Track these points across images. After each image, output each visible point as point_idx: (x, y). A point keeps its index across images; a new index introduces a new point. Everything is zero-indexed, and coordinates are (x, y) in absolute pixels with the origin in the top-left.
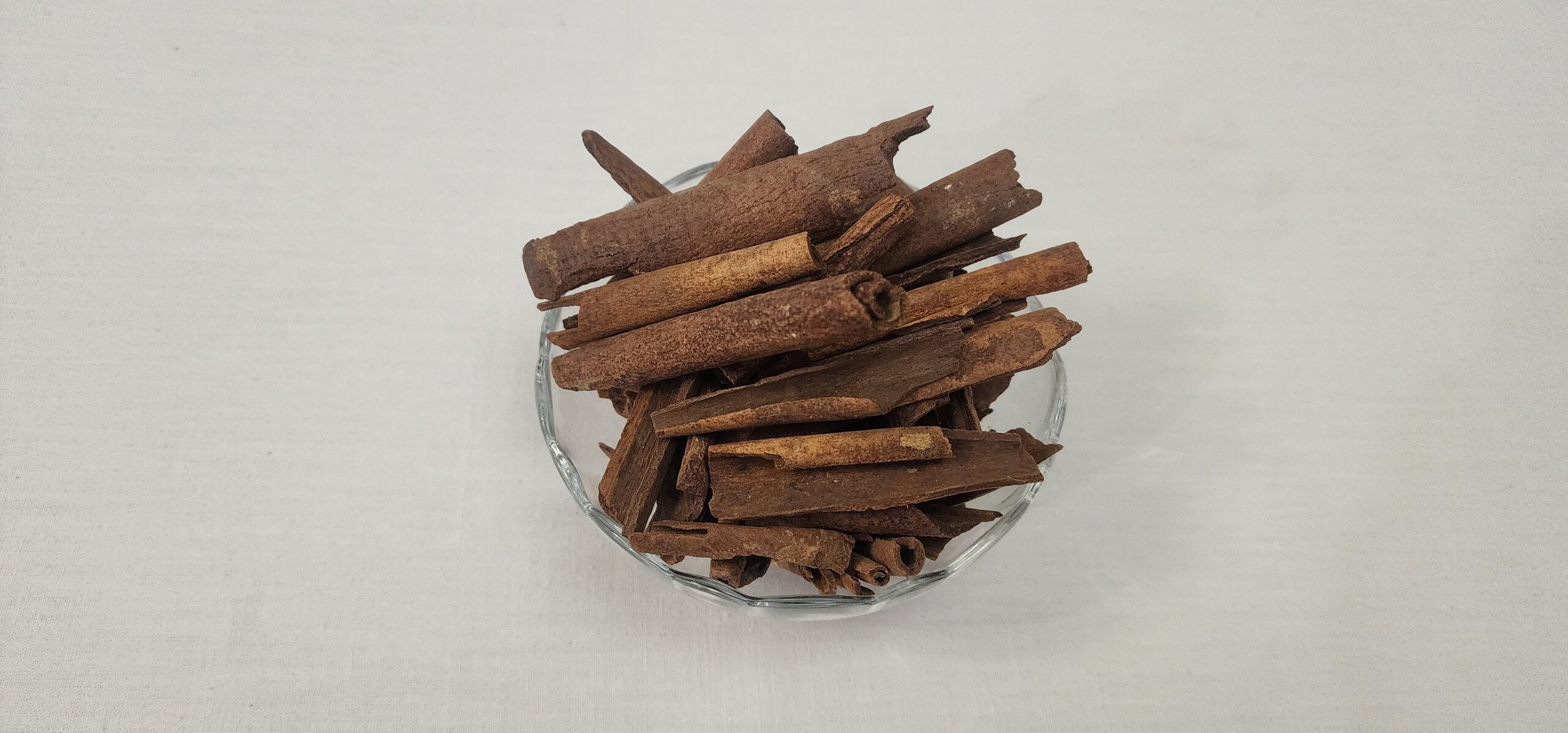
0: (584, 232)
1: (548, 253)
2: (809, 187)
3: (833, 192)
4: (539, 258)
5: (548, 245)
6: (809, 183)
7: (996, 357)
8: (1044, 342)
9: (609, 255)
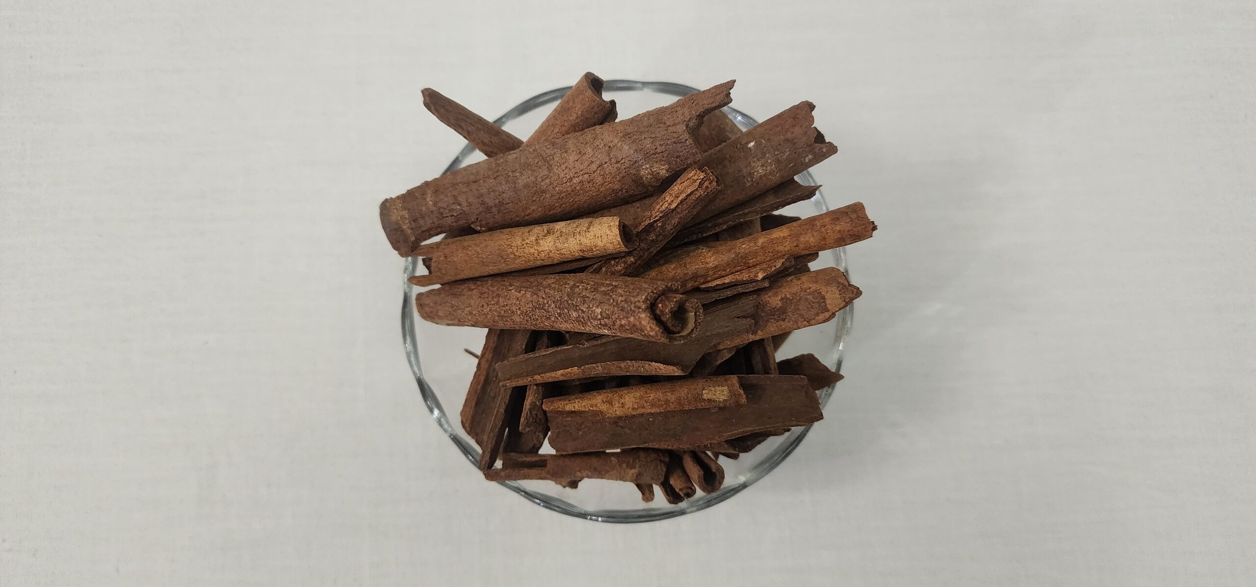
0: (429, 193)
1: (401, 213)
2: (623, 161)
3: (644, 167)
4: (394, 218)
5: (400, 205)
6: (622, 158)
7: (786, 316)
8: (828, 306)
9: (453, 215)
